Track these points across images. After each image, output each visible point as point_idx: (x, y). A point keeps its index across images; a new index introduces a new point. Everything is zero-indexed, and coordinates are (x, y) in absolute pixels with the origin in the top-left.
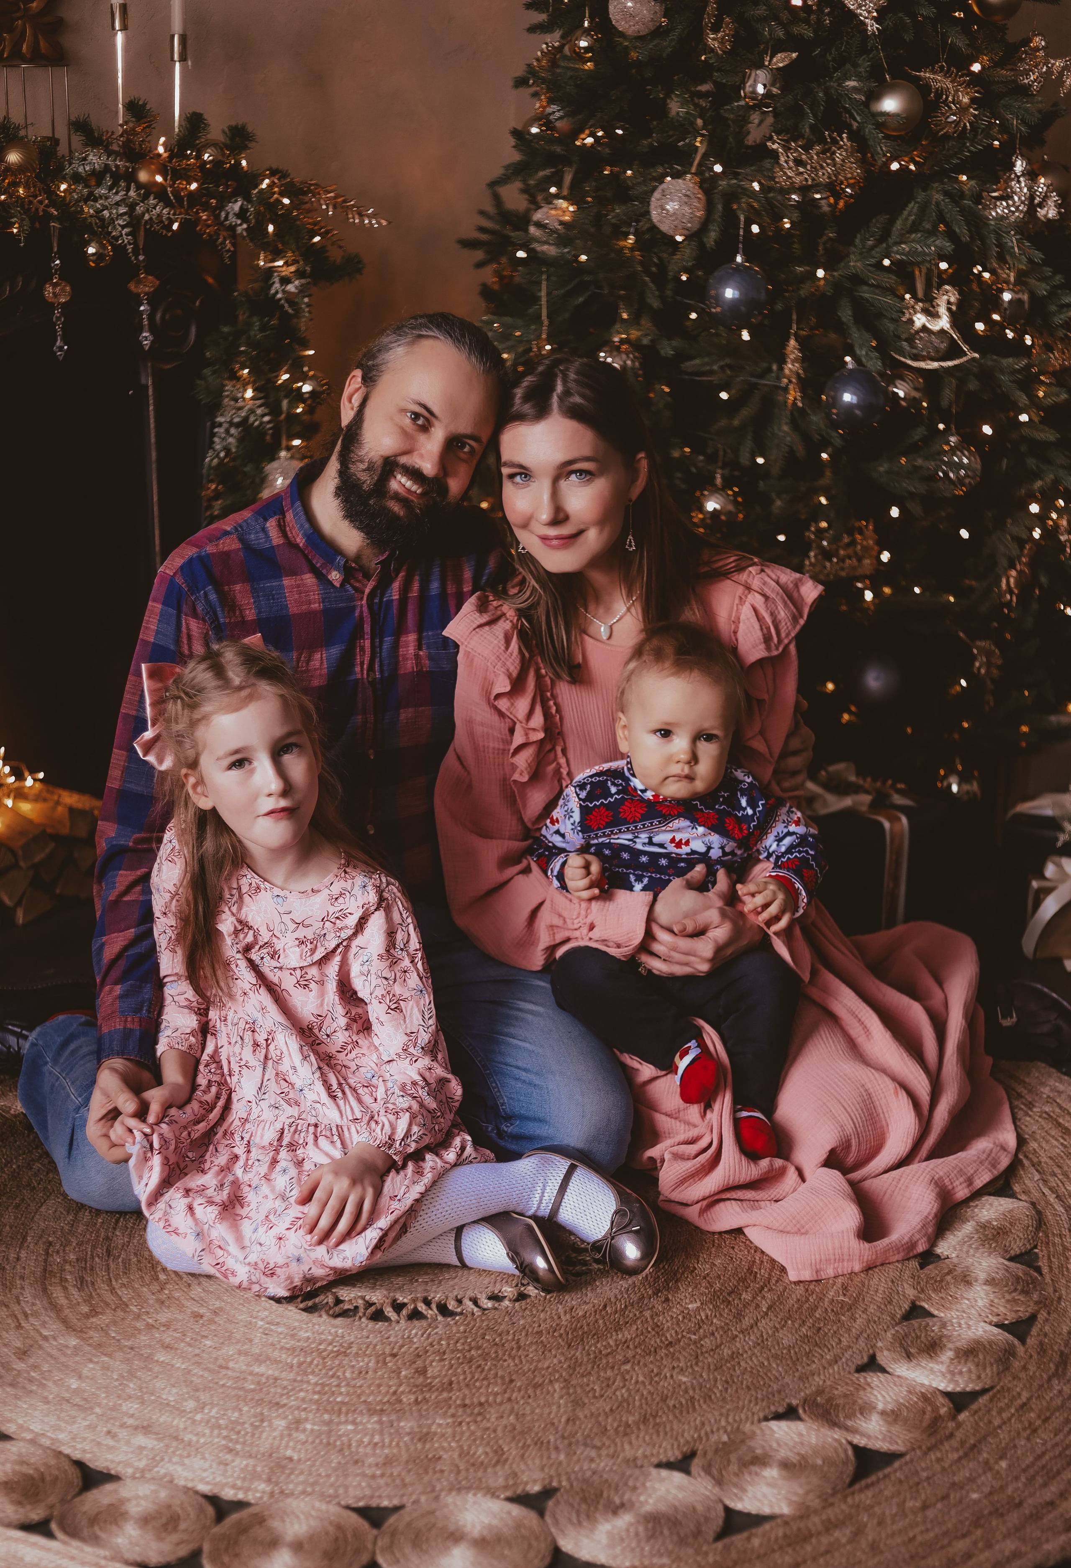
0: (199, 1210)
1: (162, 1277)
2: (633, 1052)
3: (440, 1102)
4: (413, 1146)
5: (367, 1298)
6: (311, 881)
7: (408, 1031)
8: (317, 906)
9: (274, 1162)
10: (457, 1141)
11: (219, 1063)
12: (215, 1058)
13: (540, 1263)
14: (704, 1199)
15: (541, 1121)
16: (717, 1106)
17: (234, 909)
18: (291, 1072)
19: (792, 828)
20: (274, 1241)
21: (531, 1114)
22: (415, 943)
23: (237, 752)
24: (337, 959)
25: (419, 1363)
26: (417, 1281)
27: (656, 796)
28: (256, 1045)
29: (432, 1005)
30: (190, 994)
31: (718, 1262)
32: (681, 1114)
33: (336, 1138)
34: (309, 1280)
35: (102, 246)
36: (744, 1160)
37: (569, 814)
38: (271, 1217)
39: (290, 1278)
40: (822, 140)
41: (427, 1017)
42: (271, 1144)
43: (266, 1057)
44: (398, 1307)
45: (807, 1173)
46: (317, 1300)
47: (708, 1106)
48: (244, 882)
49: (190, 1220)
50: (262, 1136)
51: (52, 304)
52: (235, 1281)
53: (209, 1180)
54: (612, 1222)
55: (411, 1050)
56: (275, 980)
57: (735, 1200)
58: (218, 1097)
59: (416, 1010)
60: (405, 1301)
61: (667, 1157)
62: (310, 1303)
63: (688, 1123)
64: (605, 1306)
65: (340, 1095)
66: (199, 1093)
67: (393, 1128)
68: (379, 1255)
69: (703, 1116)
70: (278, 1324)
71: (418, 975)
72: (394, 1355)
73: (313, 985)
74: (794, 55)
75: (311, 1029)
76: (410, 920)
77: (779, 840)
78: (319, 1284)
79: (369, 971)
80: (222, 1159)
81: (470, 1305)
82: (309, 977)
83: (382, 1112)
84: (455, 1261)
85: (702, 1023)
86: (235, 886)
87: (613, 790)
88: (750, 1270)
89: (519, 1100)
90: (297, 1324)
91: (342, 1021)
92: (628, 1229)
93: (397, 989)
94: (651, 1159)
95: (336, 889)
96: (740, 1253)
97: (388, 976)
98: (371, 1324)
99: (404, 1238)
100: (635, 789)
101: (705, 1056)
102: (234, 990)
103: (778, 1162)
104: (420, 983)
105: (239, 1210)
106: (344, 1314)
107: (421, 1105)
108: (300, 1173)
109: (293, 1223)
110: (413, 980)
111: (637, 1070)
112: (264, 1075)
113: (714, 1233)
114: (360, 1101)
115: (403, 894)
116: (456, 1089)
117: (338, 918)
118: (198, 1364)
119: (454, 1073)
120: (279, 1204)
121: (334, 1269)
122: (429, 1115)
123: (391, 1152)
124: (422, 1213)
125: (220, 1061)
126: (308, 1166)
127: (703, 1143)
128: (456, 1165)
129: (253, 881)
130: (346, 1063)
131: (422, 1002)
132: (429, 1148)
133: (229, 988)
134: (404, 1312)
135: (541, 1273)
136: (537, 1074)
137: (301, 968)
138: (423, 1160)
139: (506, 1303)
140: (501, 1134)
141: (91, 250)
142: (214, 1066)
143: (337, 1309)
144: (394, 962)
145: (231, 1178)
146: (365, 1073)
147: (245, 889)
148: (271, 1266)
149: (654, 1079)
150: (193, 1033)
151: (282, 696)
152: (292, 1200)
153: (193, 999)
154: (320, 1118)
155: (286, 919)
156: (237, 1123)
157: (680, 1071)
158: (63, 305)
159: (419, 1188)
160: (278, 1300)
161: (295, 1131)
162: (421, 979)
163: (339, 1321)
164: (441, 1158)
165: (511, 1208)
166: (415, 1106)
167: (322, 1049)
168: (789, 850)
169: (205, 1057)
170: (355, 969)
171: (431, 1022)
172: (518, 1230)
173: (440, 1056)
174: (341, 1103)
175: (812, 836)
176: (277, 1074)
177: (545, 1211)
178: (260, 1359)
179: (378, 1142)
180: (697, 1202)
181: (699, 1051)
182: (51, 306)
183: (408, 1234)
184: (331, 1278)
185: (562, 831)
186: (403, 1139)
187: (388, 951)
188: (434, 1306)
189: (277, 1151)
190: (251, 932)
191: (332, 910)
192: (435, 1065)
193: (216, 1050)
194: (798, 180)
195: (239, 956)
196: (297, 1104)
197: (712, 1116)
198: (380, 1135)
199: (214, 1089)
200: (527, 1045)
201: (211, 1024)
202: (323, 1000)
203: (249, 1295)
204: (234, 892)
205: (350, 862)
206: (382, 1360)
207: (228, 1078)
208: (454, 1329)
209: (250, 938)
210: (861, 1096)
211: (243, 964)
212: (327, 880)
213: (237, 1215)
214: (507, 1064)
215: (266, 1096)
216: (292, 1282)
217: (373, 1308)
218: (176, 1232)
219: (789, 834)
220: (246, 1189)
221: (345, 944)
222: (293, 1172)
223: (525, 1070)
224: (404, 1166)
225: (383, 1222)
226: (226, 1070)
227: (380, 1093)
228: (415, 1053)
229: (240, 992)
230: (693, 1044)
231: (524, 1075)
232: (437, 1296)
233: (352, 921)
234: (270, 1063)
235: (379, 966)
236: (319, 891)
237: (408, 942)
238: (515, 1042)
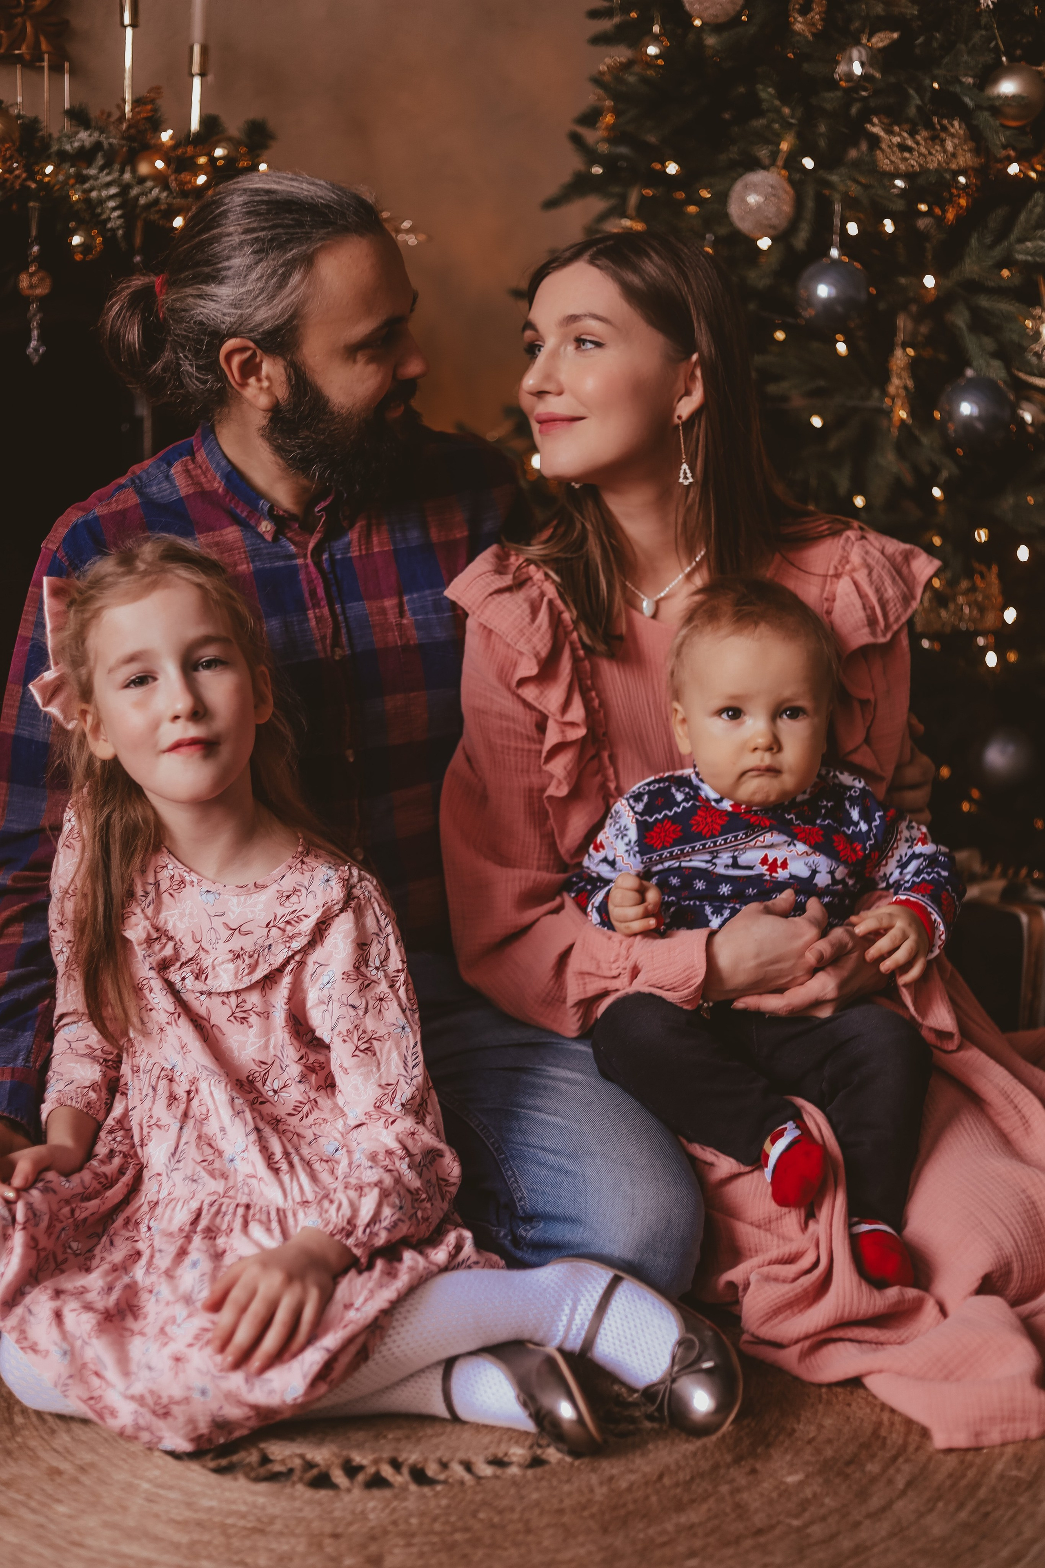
0: (70, 1318)
1: (19, 1420)
2: (706, 1142)
3: (427, 1183)
4: (382, 1238)
5: (309, 1456)
6: (255, 872)
7: (383, 1083)
8: (261, 906)
9: (182, 1253)
10: (452, 1238)
11: (128, 1132)
12: (123, 1122)
13: (566, 1411)
14: (807, 1337)
15: (573, 1221)
16: (824, 1214)
17: (149, 912)
18: (219, 1135)
19: (919, 848)
20: (170, 1363)
21: (559, 1211)
22: (396, 961)
23: (132, 659)
24: (286, 980)
25: (373, 1548)
26: (385, 1437)
27: (736, 806)
28: (172, 1098)
29: (419, 1048)
30: (94, 1038)
31: (828, 1422)
32: (773, 1225)
33: (275, 1225)
34: (220, 1425)
35: (88, 236)
36: (864, 1287)
37: (622, 833)
38: (168, 1329)
39: (192, 1421)
40: (929, 126)
41: (410, 1064)
42: (181, 1230)
43: (186, 1115)
44: (351, 1470)
45: (950, 1307)
46: (235, 1458)
47: (811, 1215)
48: (164, 875)
49: (55, 1333)
50: (171, 1220)
51: (28, 297)
52: (115, 1424)
53: (94, 1280)
54: (673, 1358)
55: (387, 1107)
56: (203, 1012)
57: (851, 1340)
58: (122, 1171)
59: (395, 1055)
60: (365, 1462)
61: (753, 1278)
62: (224, 1462)
63: (784, 1238)
64: (661, 1477)
65: (284, 1166)
66: (94, 1163)
67: (355, 1210)
68: (323, 1388)
69: (805, 1227)
70: (171, 1488)
71: (400, 1005)
72: (336, 1536)
73: (253, 1019)
74: (895, 35)
75: (251, 1082)
76: (389, 929)
77: (903, 866)
78: (237, 1434)
79: (330, 997)
80: (118, 1256)
81: (458, 1470)
82: (248, 1006)
83: (341, 1188)
84: (441, 1410)
85: (800, 1102)
86: (151, 880)
87: (679, 797)
88: (875, 1433)
89: (543, 1193)
90: (198, 1489)
91: (295, 1070)
92: (696, 1367)
93: (370, 1023)
94: (731, 1285)
95: (287, 884)
96: (860, 1411)
97: (357, 1004)
98: (309, 1493)
99: (364, 1369)
100: (708, 800)
101: (805, 1139)
102: (149, 1025)
103: (912, 1293)
104: (401, 1016)
105: (130, 1323)
106: (273, 1477)
107: (398, 1180)
108: (216, 1269)
109: (197, 1337)
110: (393, 1012)
111: (712, 1165)
112: (179, 1137)
113: (820, 1385)
114: (314, 1177)
115: (382, 894)
116: (452, 1167)
117: (288, 923)
118: (39, 1538)
119: (449, 1143)
120: (180, 1311)
121: (255, 1408)
122: (409, 1197)
123: (350, 1242)
124: (391, 1332)
125: (130, 1129)
126: (228, 1260)
127: (806, 1262)
128: (445, 1269)
129: (176, 871)
130: (300, 1130)
131: (404, 1043)
132: (406, 1243)
133: (143, 1022)
134: (361, 1477)
135: (566, 1426)
136: (569, 1156)
137: (237, 992)
138: (400, 1259)
139: (514, 1470)
140: (517, 1241)
141: (76, 240)
142: (121, 1133)
143: (262, 1471)
144: (366, 986)
145: (126, 1280)
146: (327, 1146)
147: (164, 885)
148: (165, 1400)
149: (735, 1177)
150: (93, 1087)
151: (199, 586)
152: (199, 1305)
153: (96, 1046)
154: (255, 1198)
155: (218, 922)
156: (145, 1208)
157: (772, 1162)
158: (41, 299)
159: (388, 1294)
160: (174, 1455)
161: (218, 1212)
162: (404, 1011)
163: (263, 1487)
164: (426, 1257)
165: (526, 1336)
166: (388, 1180)
167: (267, 1109)
168: (917, 873)
169: (110, 1121)
170: (312, 996)
171: (417, 1071)
172: (533, 1363)
173: (429, 1120)
174: (286, 1178)
175: (944, 854)
176: (199, 1137)
177: (575, 1344)
178: (130, 1535)
179: (331, 1227)
180: (797, 1341)
181: (798, 1133)
182: (26, 301)
183: (370, 1363)
184: (252, 1423)
185: (611, 858)
186: (368, 1225)
187: (357, 968)
188: (405, 1470)
189: (188, 1238)
190: (171, 944)
191: (280, 911)
192: (421, 1129)
193: (126, 1114)
194: (902, 167)
195: (152, 974)
196: (224, 1176)
197: (818, 1228)
198: (336, 1217)
199: (117, 1161)
200: (558, 1120)
201: (122, 1081)
202: (268, 1040)
203: (136, 1447)
204: (150, 888)
205: (310, 850)
206: (316, 1542)
207: (139, 1150)
208: (433, 1503)
209: (168, 951)
210: (1022, 1204)
211: (157, 984)
212: (276, 872)
213: (127, 1329)
214: (527, 1145)
215: (181, 1165)
216: (195, 1428)
217: (315, 1471)
218: (34, 1349)
219: (914, 856)
220: (144, 1296)
221: (297, 958)
222: (206, 1265)
223: (554, 1152)
224: (370, 1267)
225: (331, 1340)
226: (137, 1139)
227: (342, 1169)
228: (391, 1111)
229: (156, 1028)
230: (790, 1125)
231: (551, 1158)
232: (412, 1456)
233: (307, 925)
234: (191, 1123)
235: (345, 990)
236: (264, 887)
237: (386, 959)
238: (542, 1116)
